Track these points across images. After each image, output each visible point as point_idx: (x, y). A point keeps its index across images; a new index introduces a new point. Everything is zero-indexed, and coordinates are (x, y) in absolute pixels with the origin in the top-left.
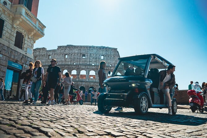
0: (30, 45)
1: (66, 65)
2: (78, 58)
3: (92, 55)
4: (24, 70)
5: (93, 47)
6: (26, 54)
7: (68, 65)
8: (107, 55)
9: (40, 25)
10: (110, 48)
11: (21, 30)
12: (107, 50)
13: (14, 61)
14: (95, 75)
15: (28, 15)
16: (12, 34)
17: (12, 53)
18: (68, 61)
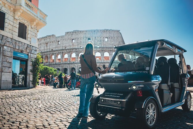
0: (34, 34)
1: (74, 49)
2: (84, 42)
3: (97, 38)
4: (30, 59)
5: (98, 31)
6: (30, 43)
7: (76, 49)
8: (111, 37)
9: (41, 14)
10: (113, 31)
11: (23, 21)
12: (111, 32)
13: (20, 51)
14: (100, 56)
15: (28, 5)
16: (15, 25)
17: (16, 44)
18: (75, 45)
